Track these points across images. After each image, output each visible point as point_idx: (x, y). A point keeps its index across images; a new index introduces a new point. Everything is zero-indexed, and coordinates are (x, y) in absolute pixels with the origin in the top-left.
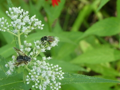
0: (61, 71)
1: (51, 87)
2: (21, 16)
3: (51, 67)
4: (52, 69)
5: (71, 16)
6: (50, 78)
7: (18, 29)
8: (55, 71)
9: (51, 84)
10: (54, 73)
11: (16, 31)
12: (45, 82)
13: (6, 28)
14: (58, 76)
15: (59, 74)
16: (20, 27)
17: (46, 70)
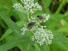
0: (52, 34)
1: (46, 43)
2: (30, 3)
3: (46, 31)
4: (47, 33)
5: (55, 6)
6: (46, 38)
7: (28, 10)
8: (49, 34)
9: (46, 41)
10: (48, 35)
11: (27, 11)
12: (43, 40)
13: (21, 9)
14: (50, 37)
15: (51, 35)
16: (29, 9)
17: (43, 33)
